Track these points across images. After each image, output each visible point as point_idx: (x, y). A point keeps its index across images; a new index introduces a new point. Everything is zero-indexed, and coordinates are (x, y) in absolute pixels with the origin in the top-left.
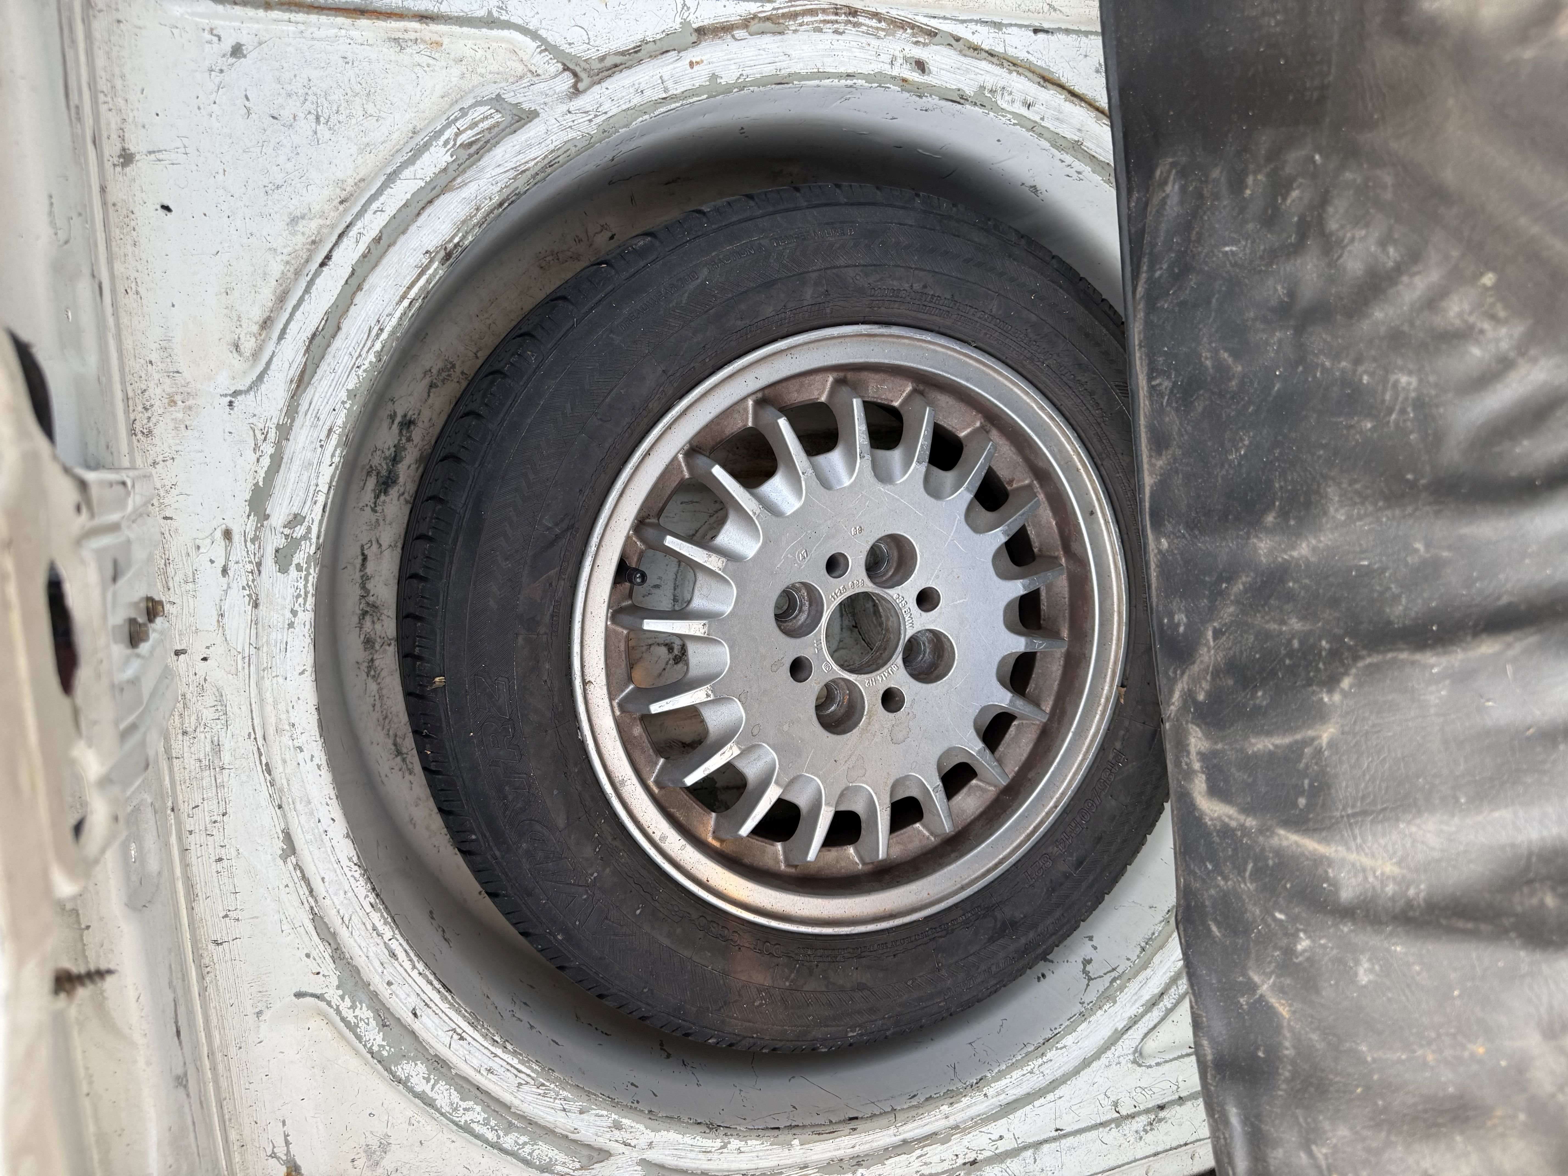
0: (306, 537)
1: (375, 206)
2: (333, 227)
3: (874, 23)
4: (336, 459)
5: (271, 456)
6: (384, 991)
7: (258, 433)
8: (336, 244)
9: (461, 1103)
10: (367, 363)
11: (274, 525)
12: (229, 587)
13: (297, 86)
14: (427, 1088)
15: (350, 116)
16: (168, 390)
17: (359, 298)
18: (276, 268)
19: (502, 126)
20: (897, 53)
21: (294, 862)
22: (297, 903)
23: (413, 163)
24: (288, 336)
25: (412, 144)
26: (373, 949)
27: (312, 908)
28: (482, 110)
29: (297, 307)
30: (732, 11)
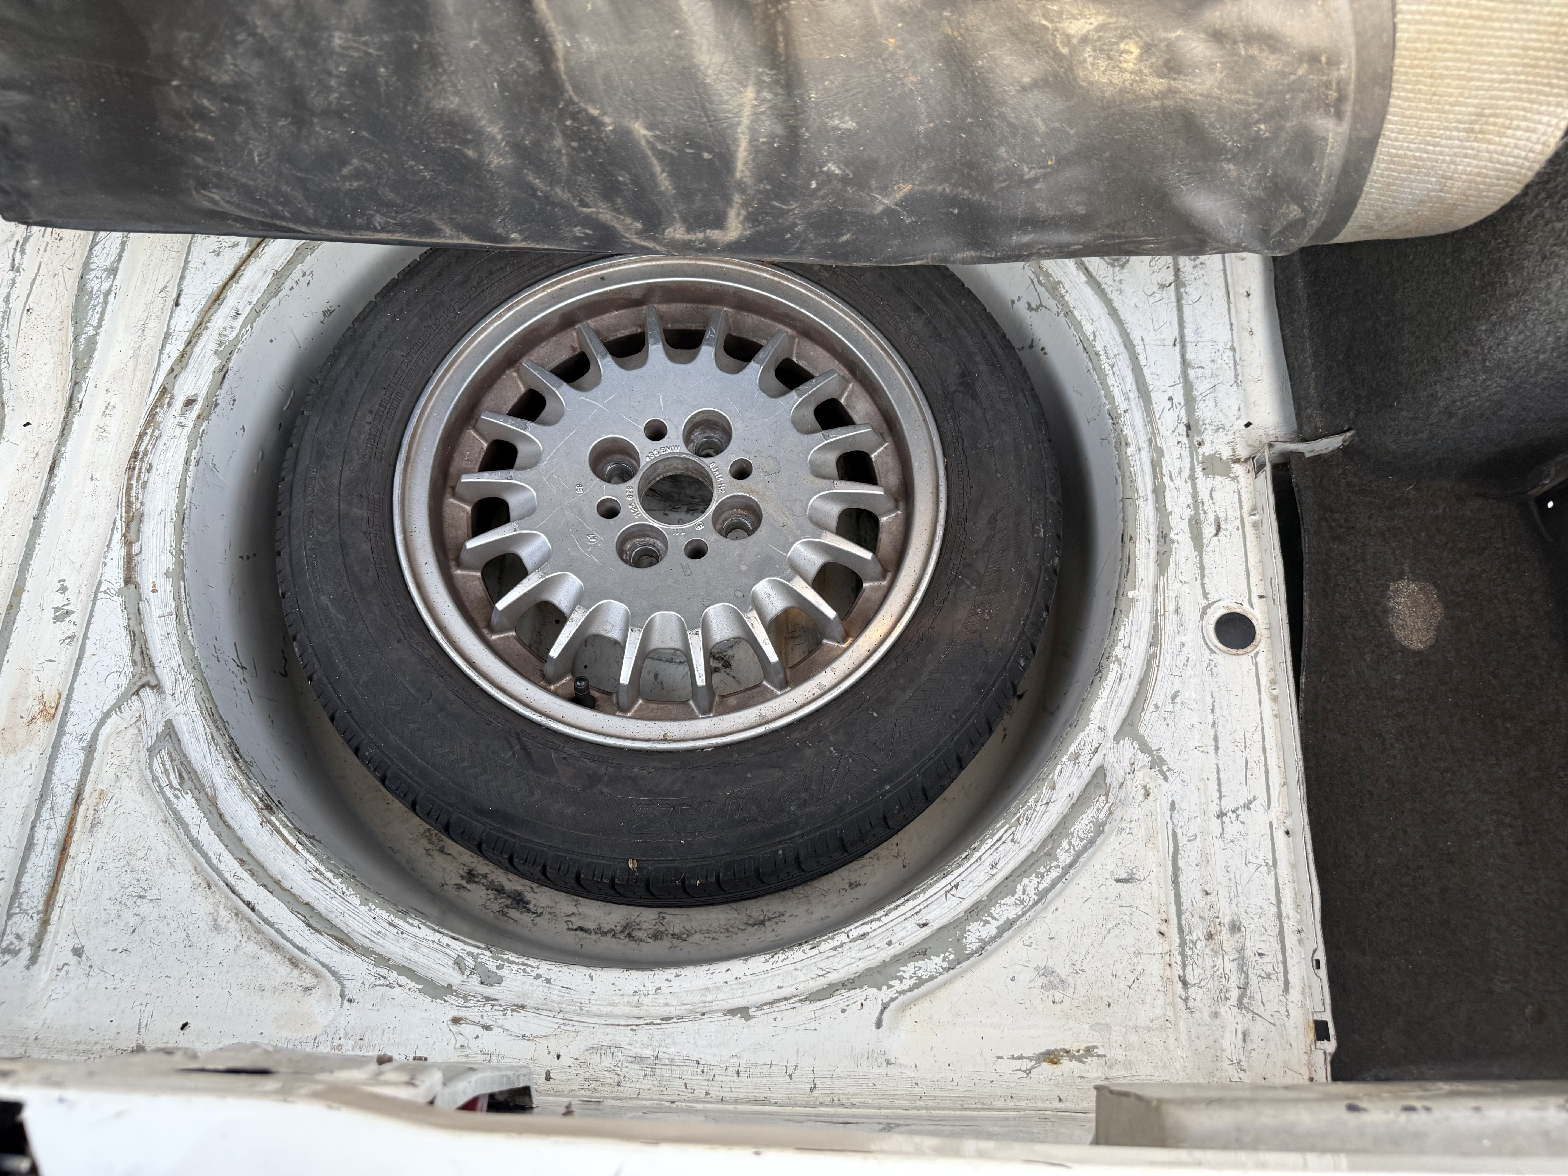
0: (475, 957)
1: (215, 861)
2: (227, 898)
3: (146, 439)
4: (416, 923)
5: (399, 974)
6: (896, 949)
7: (378, 982)
8: (239, 896)
9: (1016, 896)
10: (341, 886)
11: (459, 982)
12: (501, 1027)
13: (113, 909)
14: (995, 924)
15: (144, 871)
17: (287, 884)
18: (251, 948)
19: (172, 750)
20: (176, 422)
21: (754, 1009)
22: (793, 1012)
23: (187, 825)
24: (305, 946)
25: (173, 824)
26: (853, 954)
27: (800, 1001)
28: (156, 765)
29: (283, 936)
30: (117, 553)
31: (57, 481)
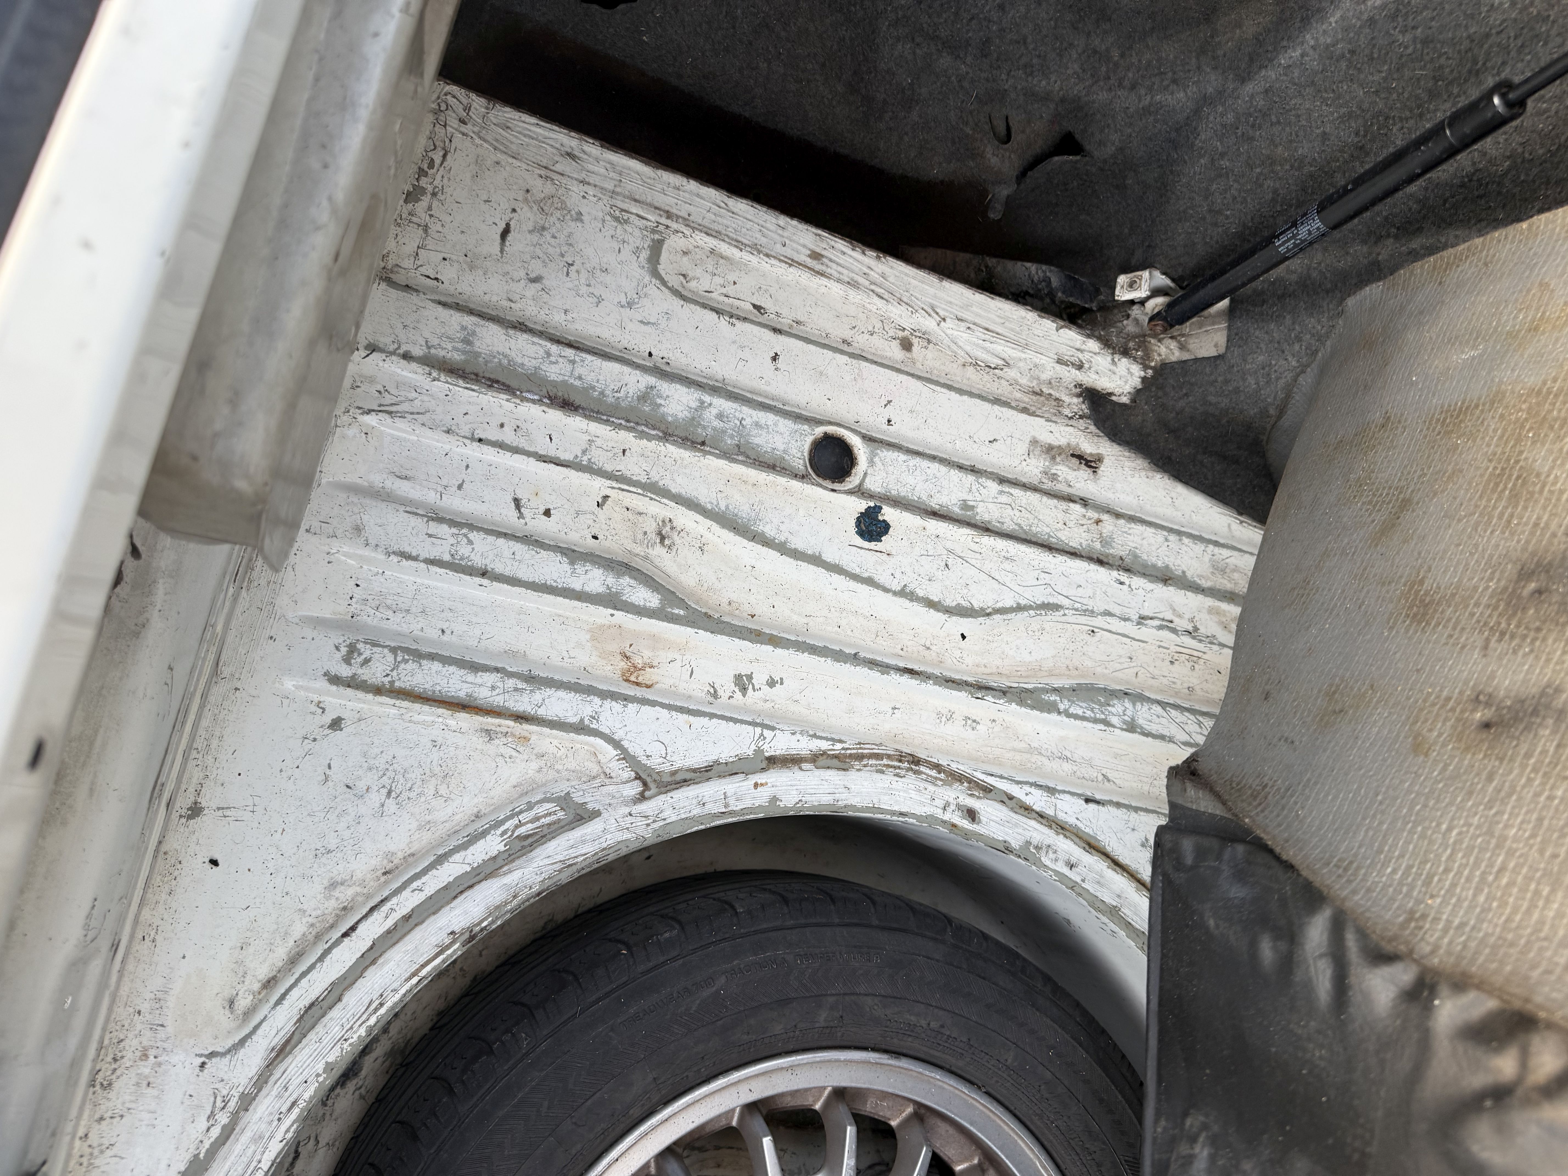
1: (415, 885)
2: (368, 897)
3: (933, 773)
4: (289, 1135)
5: (223, 1127)
7: (219, 1099)
10: (355, 1037)
13: (381, 763)
15: (420, 795)
16: (145, 1043)
17: (370, 972)
18: (299, 929)
19: (562, 824)
20: (951, 800)
23: (466, 848)
24: (286, 1002)
25: (470, 830)
28: (548, 806)
29: (304, 974)
30: (805, 746)
31: (895, 677)
